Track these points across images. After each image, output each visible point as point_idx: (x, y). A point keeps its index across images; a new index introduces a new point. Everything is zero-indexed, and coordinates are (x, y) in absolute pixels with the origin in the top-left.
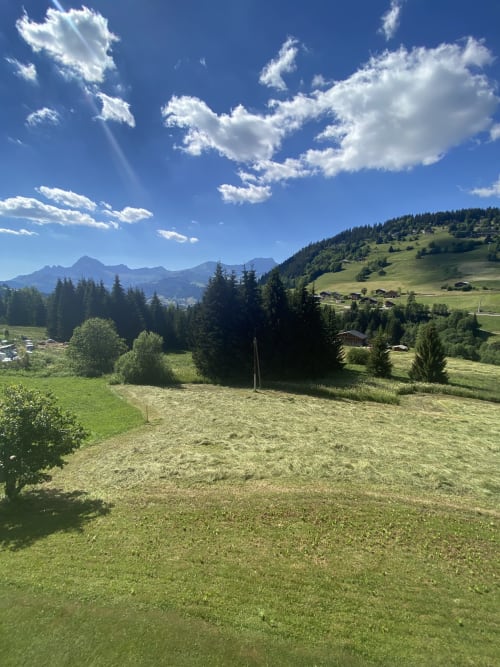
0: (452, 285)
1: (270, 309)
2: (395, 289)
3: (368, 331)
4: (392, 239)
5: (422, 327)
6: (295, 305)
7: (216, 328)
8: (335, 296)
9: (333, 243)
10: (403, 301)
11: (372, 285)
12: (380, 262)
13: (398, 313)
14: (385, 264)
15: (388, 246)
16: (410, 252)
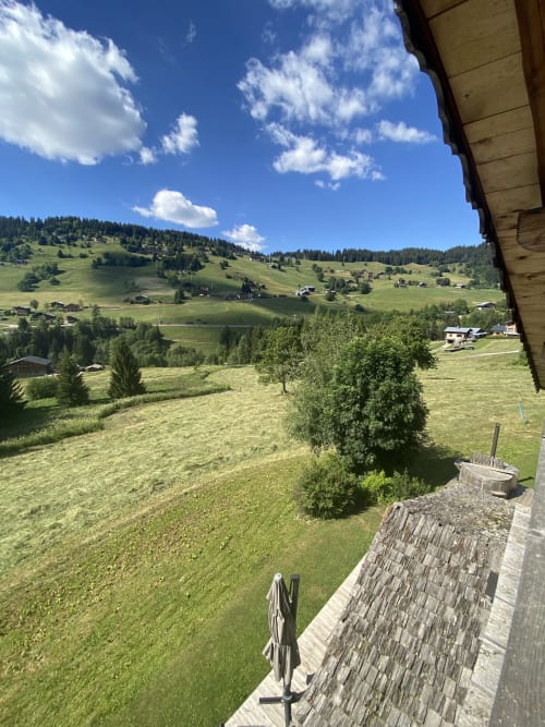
0: (133, 298)
2: (76, 303)
4: (58, 242)
5: (113, 342)
10: (87, 316)
11: (45, 297)
12: (49, 269)
13: (84, 328)
14: (56, 271)
15: (56, 249)
16: (83, 260)
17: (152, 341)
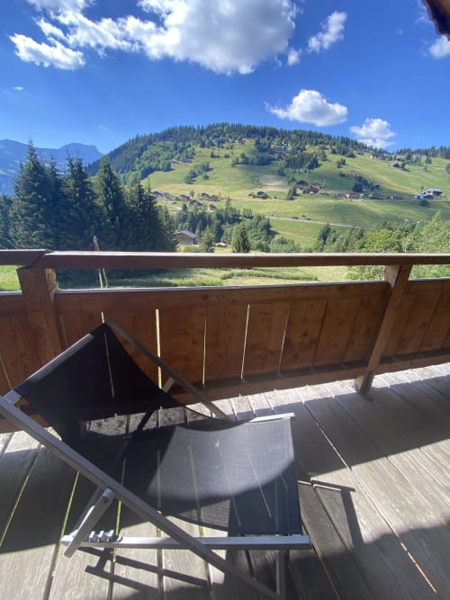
0: (256, 194)
1: (106, 205)
2: (217, 194)
3: (197, 231)
4: (213, 145)
5: (236, 228)
6: (133, 202)
7: (42, 226)
8: (168, 196)
9: (160, 139)
10: (221, 205)
11: (199, 188)
12: (203, 167)
13: (219, 216)
14: (208, 169)
15: (210, 150)
16: (226, 160)
17: (262, 230)
